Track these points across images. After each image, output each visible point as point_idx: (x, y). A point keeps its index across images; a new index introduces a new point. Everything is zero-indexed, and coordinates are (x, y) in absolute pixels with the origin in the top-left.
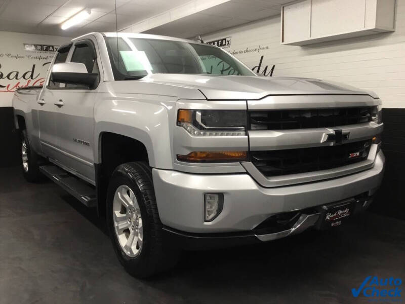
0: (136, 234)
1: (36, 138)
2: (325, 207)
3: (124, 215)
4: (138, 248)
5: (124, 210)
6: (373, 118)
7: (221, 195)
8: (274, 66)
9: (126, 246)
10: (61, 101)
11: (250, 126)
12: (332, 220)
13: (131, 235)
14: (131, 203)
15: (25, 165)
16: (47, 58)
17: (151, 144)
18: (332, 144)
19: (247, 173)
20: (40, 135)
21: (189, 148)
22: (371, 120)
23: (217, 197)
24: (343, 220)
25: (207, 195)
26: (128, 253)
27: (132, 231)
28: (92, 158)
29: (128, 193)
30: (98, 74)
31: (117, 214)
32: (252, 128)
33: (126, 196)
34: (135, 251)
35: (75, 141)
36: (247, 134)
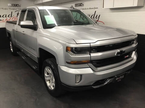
0: (52, 82)
1: (15, 42)
2: (116, 76)
3: (48, 75)
4: (53, 87)
5: (48, 74)
6: (134, 42)
7: (81, 75)
8: (100, 15)
9: (49, 86)
10: (24, 32)
11: (91, 51)
12: (118, 80)
13: (51, 83)
14: (50, 72)
15: (12, 49)
16: (16, 9)
17: (57, 56)
18: (119, 55)
19: (90, 67)
20: (16, 41)
21: (70, 60)
22: (133, 43)
23: (80, 76)
24: (122, 79)
25: (77, 75)
26: (50, 88)
27: (51, 81)
28: (36, 55)
29: (49, 69)
30: (37, 25)
31: (46, 75)
32: (92, 52)
33: (49, 70)
34: (53, 88)
35: (30, 47)
36: (90, 55)
